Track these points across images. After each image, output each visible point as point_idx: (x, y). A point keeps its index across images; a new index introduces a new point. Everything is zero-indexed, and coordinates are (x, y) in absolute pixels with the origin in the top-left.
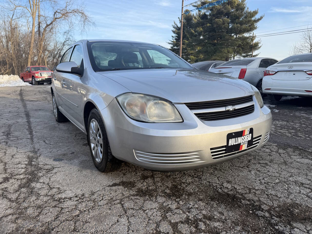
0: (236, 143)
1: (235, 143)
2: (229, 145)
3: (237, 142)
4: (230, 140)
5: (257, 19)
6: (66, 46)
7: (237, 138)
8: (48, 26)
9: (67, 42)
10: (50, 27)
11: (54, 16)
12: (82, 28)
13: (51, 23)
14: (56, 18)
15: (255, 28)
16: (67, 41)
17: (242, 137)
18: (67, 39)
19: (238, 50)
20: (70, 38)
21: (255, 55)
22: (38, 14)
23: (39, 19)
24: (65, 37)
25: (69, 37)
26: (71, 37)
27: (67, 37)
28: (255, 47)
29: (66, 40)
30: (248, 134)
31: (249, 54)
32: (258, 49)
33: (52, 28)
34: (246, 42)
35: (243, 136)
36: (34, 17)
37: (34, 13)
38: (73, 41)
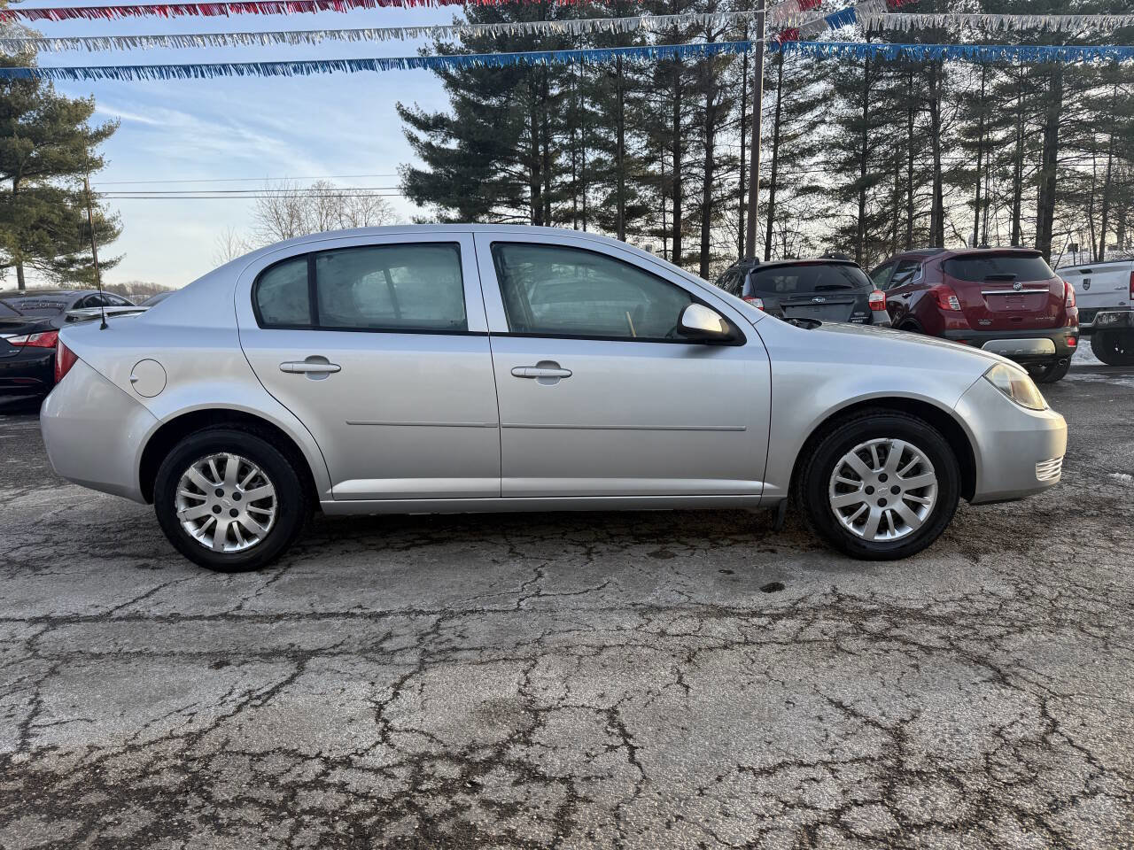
5: (93, 130)
15: (96, 164)
19: (37, 240)
21: (107, 260)
28: (99, 232)
31: (80, 256)
32: (110, 241)
34: (63, 212)
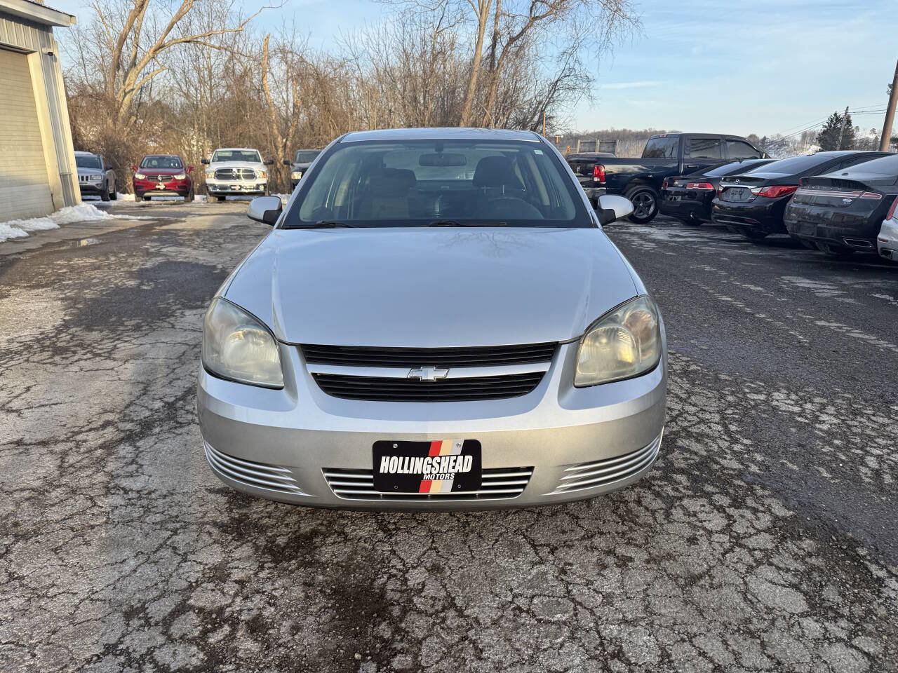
0: (406, 471)
1: (403, 468)
2: (381, 471)
3: (409, 468)
4: (383, 458)
6: (561, 91)
7: (407, 459)
8: (512, 40)
9: (565, 79)
10: (519, 43)
11: (531, 12)
12: (603, 39)
13: (521, 34)
14: (536, 18)
16: (565, 76)
17: (429, 459)
18: (567, 72)
20: (574, 69)
22: (495, 12)
23: (496, 23)
24: (562, 66)
25: (572, 64)
26: (577, 66)
27: (568, 66)
29: (563, 75)
30: (457, 456)
33: (521, 48)
35: (433, 458)
36: (483, 20)
37: (485, 9)
38: (581, 77)
